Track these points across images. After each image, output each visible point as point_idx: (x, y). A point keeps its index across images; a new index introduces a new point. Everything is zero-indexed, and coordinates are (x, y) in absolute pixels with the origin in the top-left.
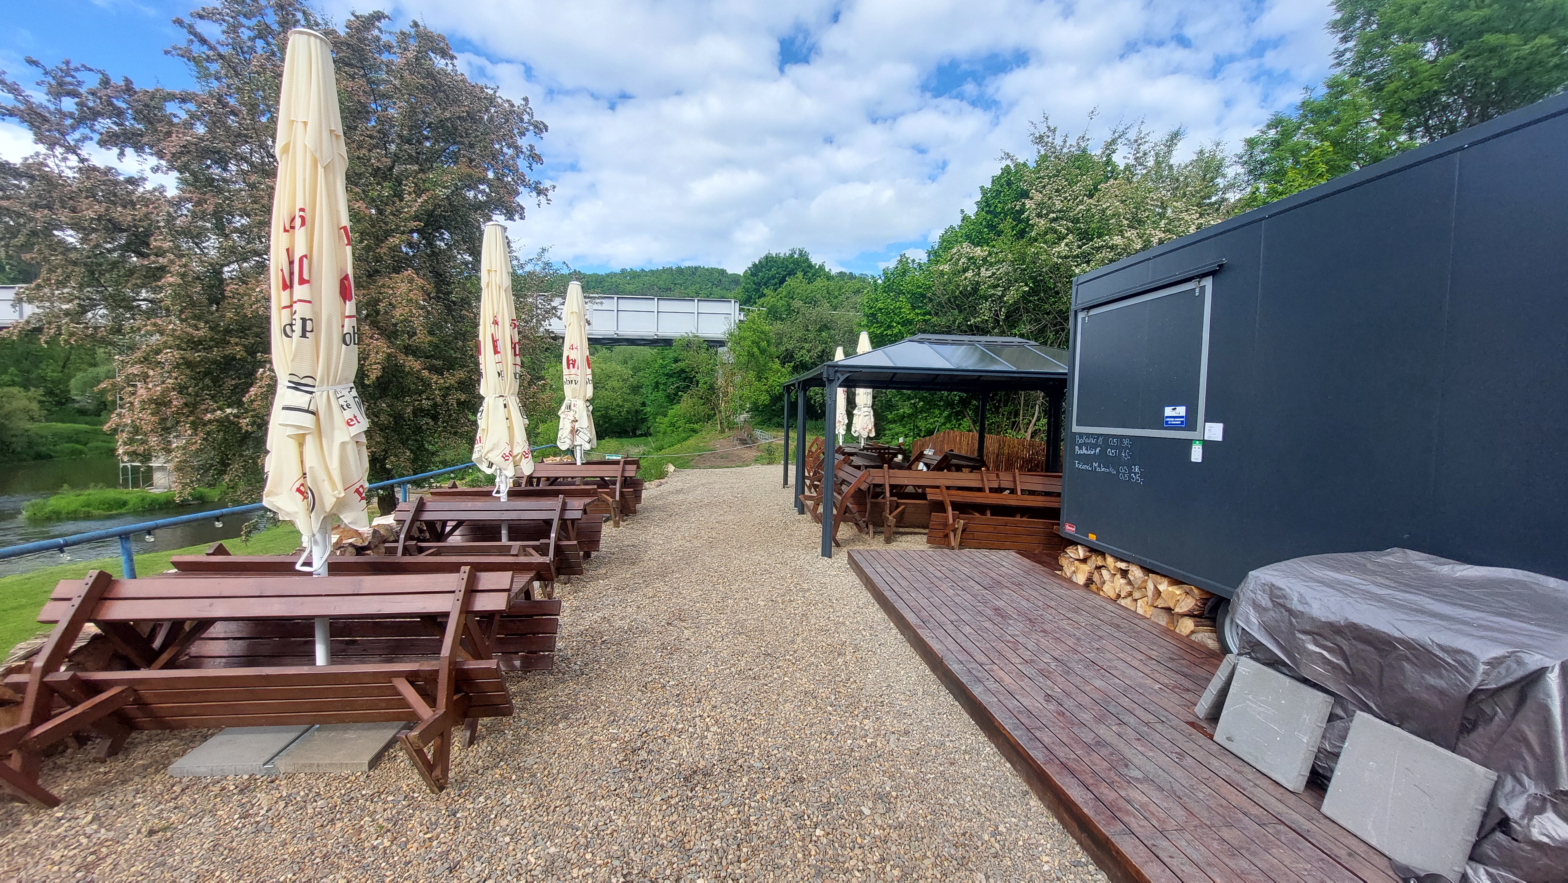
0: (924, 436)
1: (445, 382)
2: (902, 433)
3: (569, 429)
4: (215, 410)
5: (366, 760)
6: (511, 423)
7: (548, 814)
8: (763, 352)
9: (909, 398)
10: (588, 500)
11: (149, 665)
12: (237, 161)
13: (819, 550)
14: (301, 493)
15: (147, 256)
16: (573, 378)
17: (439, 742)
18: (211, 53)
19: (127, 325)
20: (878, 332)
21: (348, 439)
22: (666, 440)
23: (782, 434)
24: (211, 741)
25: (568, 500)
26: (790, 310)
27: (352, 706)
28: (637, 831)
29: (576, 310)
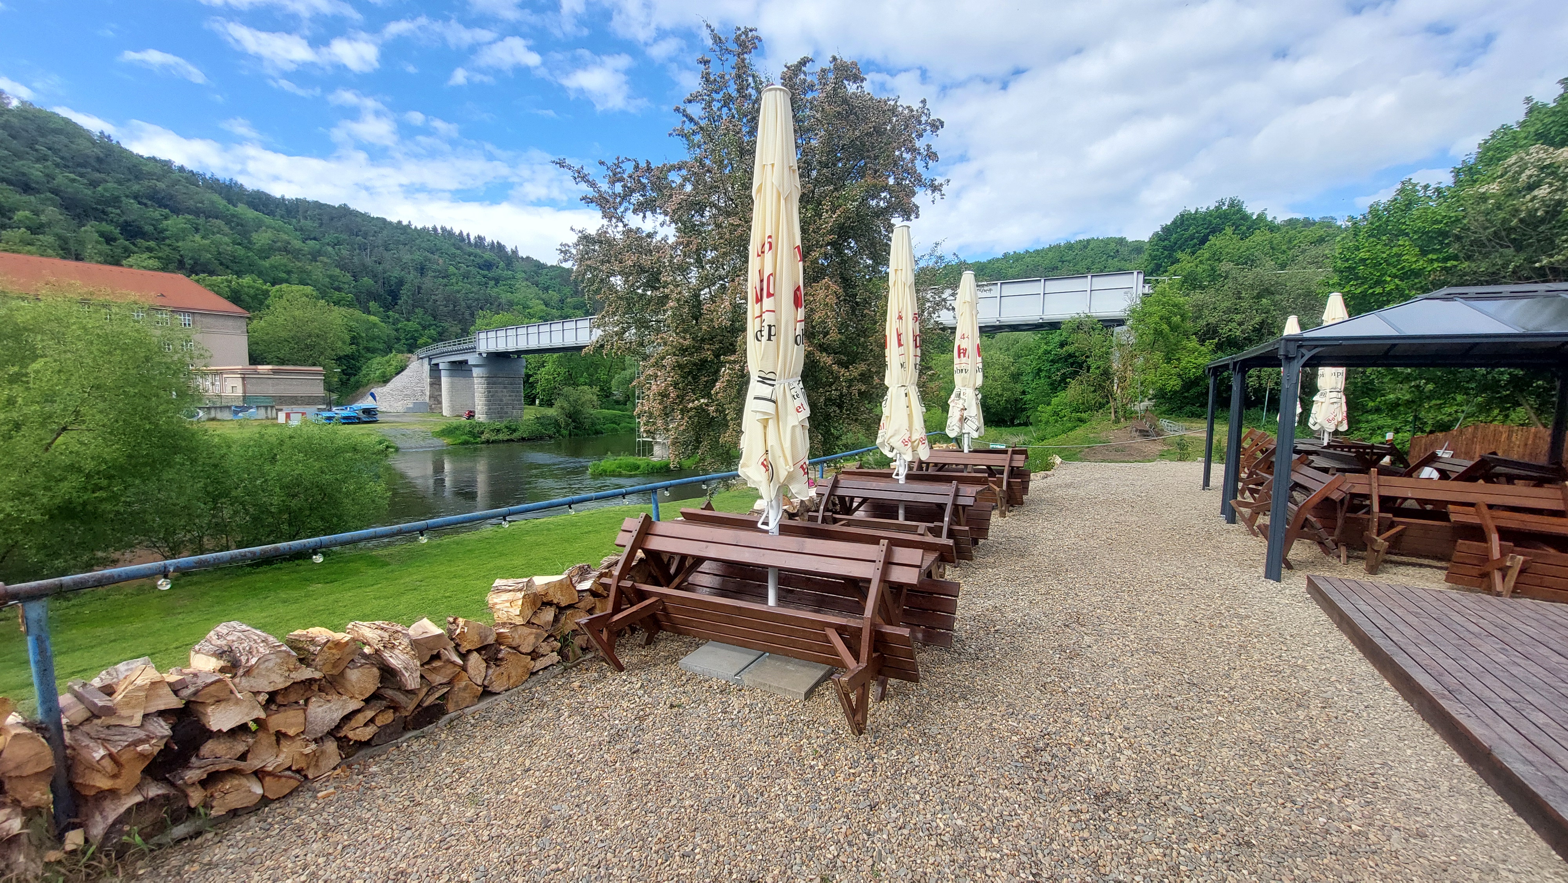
0: (1431, 432)
1: (850, 375)
2: (1389, 427)
3: (958, 417)
4: (693, 401)
5: (803, 691)
6: (911, 411)
7: (953, 787)
8: (1174, 328)
9: (1407, 379)
10: (979, 488)
11: (668, 585)
12: (711, 207)
13: (1262, 570)
14: (765, 466)
15: (657, 289)
16: (963, 367)
17: (861, 691)
18: (695, 127)
19: (646, 339)
20: (1359, 291)
21: (797, 423)
22: (1049, 429)
23: (1205, 425)
24: (701, 648)
25: (961, 486)
26: (1214, 276)
27: (794, 644)
28: (1045, 834)
29: (968, 299)
